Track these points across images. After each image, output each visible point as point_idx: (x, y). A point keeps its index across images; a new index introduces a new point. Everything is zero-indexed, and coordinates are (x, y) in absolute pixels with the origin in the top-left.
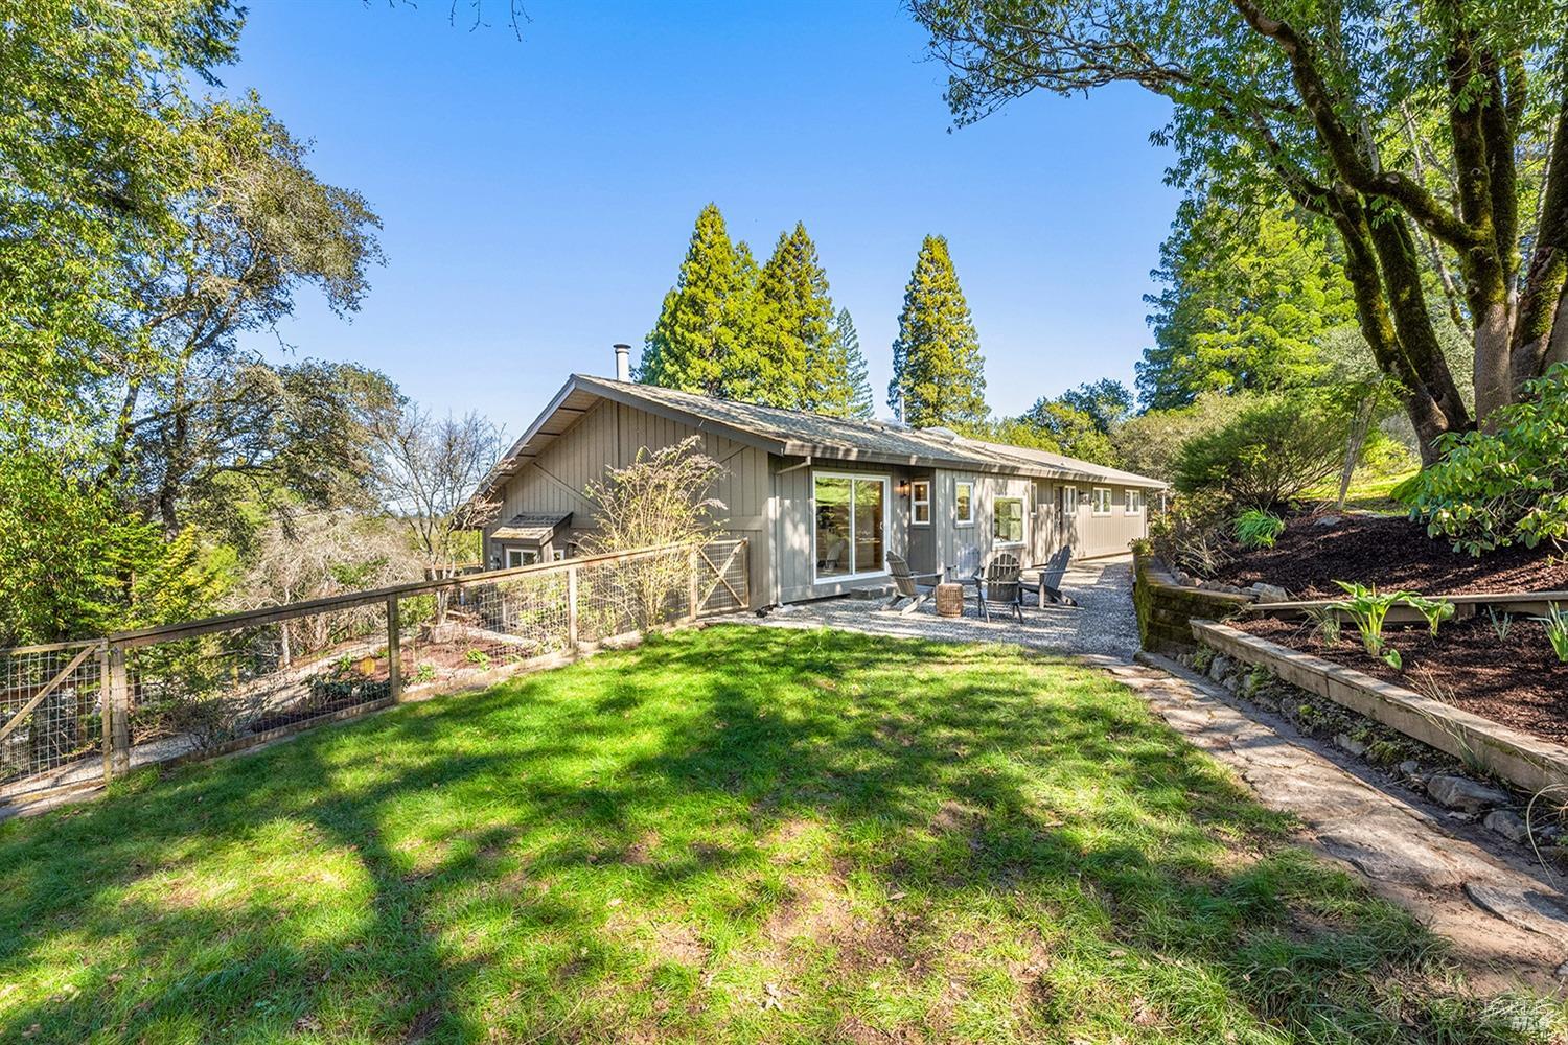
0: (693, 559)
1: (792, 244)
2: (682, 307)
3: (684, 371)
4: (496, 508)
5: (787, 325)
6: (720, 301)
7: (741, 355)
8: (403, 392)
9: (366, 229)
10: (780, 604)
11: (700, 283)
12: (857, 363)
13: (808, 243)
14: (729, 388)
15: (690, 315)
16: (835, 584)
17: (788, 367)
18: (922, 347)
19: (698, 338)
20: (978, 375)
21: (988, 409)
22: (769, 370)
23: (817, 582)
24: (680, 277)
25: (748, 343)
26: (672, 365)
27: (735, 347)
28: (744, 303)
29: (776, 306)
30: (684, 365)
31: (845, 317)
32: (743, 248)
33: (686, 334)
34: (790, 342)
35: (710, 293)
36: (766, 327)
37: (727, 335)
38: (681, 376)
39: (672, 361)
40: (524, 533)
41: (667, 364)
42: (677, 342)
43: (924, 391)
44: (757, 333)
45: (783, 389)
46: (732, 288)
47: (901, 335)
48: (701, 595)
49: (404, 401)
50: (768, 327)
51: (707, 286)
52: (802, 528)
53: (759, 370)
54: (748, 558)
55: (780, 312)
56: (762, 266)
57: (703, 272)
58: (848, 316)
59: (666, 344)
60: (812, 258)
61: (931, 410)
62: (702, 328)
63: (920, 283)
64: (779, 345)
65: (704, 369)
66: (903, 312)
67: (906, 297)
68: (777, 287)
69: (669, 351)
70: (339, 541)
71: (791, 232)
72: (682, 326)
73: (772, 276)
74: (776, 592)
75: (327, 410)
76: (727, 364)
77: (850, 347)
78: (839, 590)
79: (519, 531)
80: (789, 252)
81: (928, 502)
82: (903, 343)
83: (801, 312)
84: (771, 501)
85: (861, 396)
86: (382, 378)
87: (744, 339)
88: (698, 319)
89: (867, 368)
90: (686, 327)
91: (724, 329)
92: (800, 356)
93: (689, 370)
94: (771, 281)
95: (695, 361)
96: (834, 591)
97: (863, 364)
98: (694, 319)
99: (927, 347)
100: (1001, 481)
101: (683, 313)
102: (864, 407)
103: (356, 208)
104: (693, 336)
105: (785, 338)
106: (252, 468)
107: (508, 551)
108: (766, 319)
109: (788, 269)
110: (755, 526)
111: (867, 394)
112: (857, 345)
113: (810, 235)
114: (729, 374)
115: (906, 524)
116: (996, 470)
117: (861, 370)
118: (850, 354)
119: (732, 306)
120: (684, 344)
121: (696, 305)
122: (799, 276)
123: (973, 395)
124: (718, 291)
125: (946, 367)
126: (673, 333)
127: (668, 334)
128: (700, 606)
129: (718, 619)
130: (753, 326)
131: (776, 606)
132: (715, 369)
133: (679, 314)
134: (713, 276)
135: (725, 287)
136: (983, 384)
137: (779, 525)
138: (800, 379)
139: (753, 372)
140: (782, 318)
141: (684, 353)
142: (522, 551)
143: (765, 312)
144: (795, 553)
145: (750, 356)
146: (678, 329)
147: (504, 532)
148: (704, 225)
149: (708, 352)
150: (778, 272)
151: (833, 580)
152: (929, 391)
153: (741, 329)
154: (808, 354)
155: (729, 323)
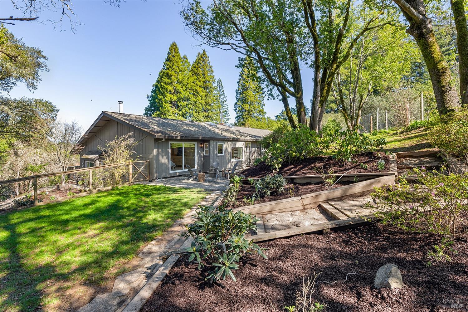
0: (130, 166)
1: (201, 57)
2: (164, 76)
3: (164, 98)
4: (82, 149)
5: (199, 84)
6: (177, 75)
7: (183, 93)
8: (57, 108)
9: (42, 60)
10: (157, 178)
11: (170, 69)
12: (223, 97)
13: (206, 57)
14: (179, 104)
15: (167, 79)
16: (177, 173)
17: (199, 98)
18: (244, 92)
19: (169, 87)
20: (263, 102)
21: (265, 113)
22: (193, 99)
23: (171, 172)
24: (163, 66)
25: (186, 89)
26: (160, 96)
27: (181, 91)
28: (185, 76)
29: (196, 77)
30: (164, 96)
31: (220, 82)
32: (185, 57)
33: (165, 86)
34: (200, 89)
35: (173, 73)
36: (192, 84)
37: (179, 87)
38: (163, 99)
39: (160, 94)
40: (90, 157)
41: (159, 96)
42: (162, 88)
43: (245, 107)
44: (189, 86)
45: (198, 105)
46: (181, 71)
47: (238, 88)
48: (133, 177)
49: (57, 111)
50: (193, 84)
51: (172, 70)
52: (165, 157)
53: (190, 98)
54: (149, 166)
55: (197, 79)
56: (192, 63)
57: (171, 65)
58: (221, 81)
59: (159, 89)
60: (208, 62)
61: (247, 113)
62: (170, 84)
63: (244, 71)
64: (196, 91)
65: (171, 98)
66: (239, 81)
67: (240, 76)
68: (196, 71)
69: (159, 91)
70: (38, 155)
71: (202, 52)
72: (164, 83)
73: (195, 67)
74: (156, 175)
75: (30, 114)
76: (179, 96)
77: (221, 91)
78: (178, 174)
79: (89, 156)
80: (200, 60)
81: (208, 149)
82: (239, 90)
83: (204, 80)
84: (155, 150)
85: (224, 108)
86: (50, 103)
87: (185, 88)
88: (169, 81)
89: (227, 98)
90: (165, 83)
91: (178, 85)
92: (203, 94)
93: (166, 98)
94: (194, 69)
95: (168, 95)
96: (176, 174)
97: (225, 97)
98: (168, 81)
99: (246, 92)
100: (234, 142)
101: (164, 78)
102: (226, 111)
103: (39, 53)
104: (167, 86)
105: (198, 88)
106: (3, 132)
107: (86, 162)
108: (192, 81)
109: (200, 65)
110: (151, 157)
111: (227, 107)
112: (223, 91)
113: (207, 54)
114: (179, 100)
115: (202, 155)
116: (231, 140)
117: (225, 99)
118: (221, 93)
119: (180, 77)
120: (164, 89)
121: (169, 76)
122: (203, 68)
123: (261, 108)
124: (176, 72)
125: (252, 100)
126: (161, 85)
127: (159, 85)
128: (133, 179)
129: (138, 183)
130: (188, 84)
131: (156, 179)
132: (175, 98)
133: (163, 79)
134: (174, 67)
135: (178, 70)
136: (264, 105)
137: (157, 156)
138: (203, 102)
139: (188, 99)
140: (198, 82)
141: (164, 92)
142: (90, 162)
143: (192, 79)
144: (163, 164)
145: (187, 94)
146: (162, 84)
147: (85, 156)
148: (172, 50)
149: (173, 91)
150: (197, 66)
151: (176, 171)
152: (246, 107)
153: (184, 85)
154: (206, 94)
155: (179, 83)
